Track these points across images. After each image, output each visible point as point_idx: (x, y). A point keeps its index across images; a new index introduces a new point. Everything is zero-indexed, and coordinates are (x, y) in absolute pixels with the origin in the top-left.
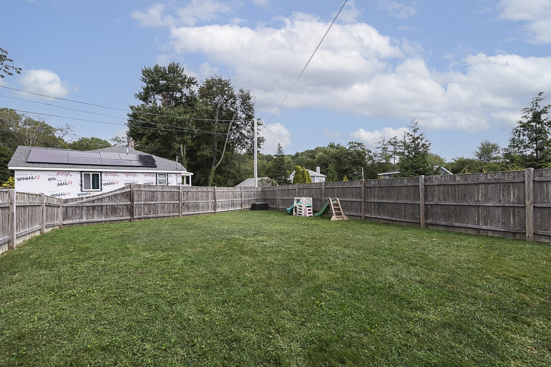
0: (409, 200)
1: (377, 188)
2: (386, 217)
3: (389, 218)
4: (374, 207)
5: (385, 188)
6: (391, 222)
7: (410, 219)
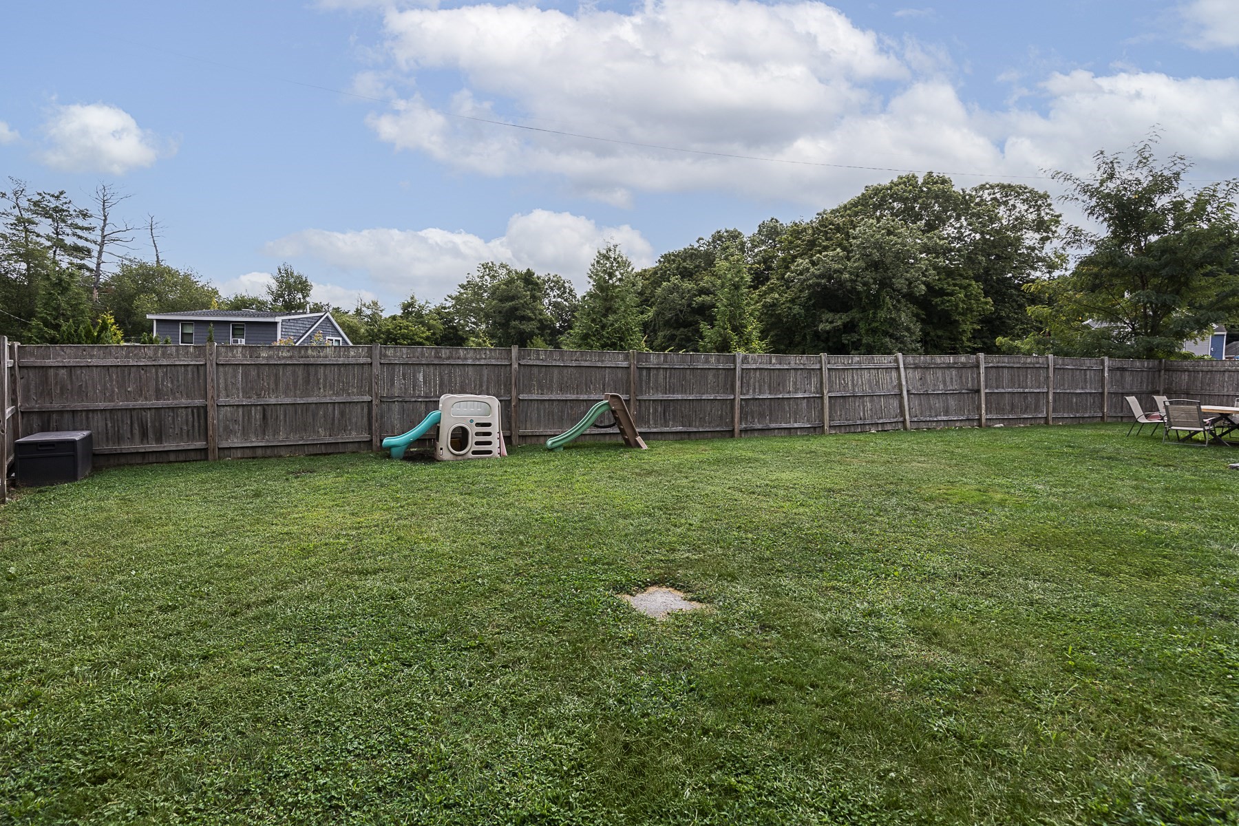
0: (718, 393)
1: (661, 371)
2: (680, 429)
3: (684, 429)
4: (655, 410)
5: (678, 371)
6: (686, 436)
7: (718, 426)
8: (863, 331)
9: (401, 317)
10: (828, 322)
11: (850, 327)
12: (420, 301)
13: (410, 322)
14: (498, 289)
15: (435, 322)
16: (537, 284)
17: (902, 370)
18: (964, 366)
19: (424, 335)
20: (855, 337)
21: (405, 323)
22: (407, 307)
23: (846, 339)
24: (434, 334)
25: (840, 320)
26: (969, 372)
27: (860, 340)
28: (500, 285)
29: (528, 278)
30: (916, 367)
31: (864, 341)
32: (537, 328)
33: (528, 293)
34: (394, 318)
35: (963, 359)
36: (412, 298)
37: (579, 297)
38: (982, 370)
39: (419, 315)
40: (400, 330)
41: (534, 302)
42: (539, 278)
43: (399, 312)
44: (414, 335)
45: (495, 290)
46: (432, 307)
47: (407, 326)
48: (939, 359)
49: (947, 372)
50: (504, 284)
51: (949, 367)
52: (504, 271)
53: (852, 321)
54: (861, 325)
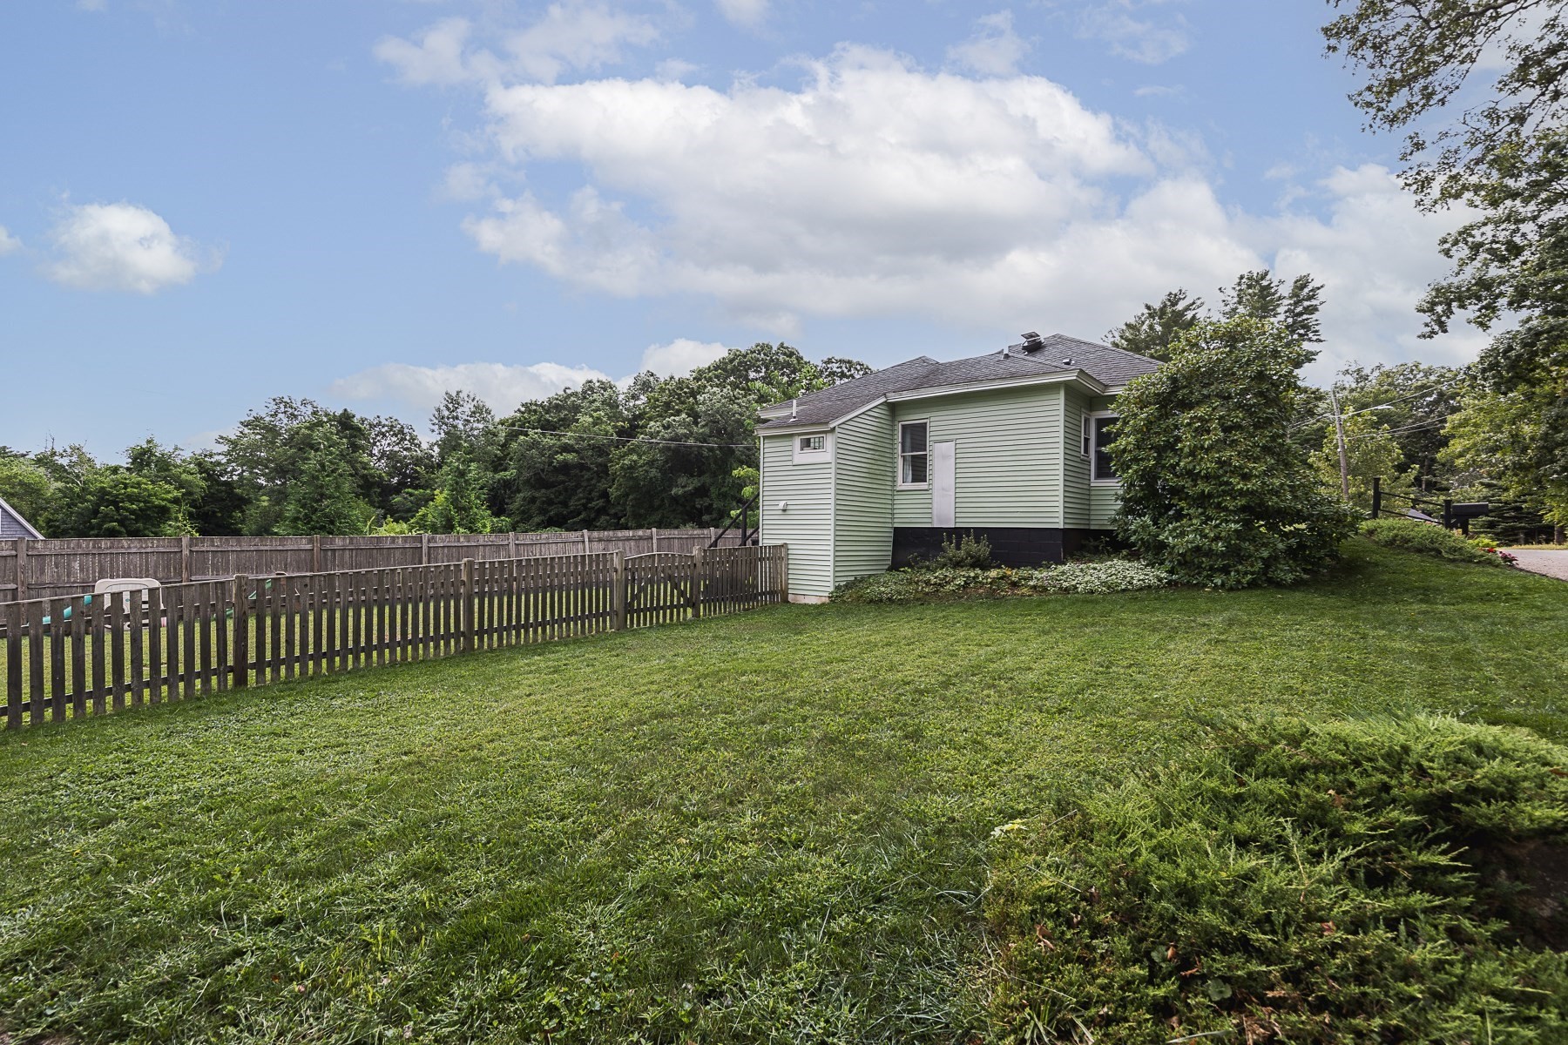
1: (347, 551)
8: (713, 496)
9: (128, 469)
10: (683, 486)
11: (702, 491)
12: (164, 446)
13: (145, 476)
14: (297, 433)
15: (190, 478)
16: (359, 429)
17: (587, 543)
18: (641, 538)
19: (169, 496)
20: (707, 502)
21: (134, 477)
22: (141, 458)
23: (699, 503)
24: (189, 493)
25: (692, 484)
26: (646, 542)
27: (711, 505)
28: (300, 428)
29: (345, 422)
30: (600, 540)
31: (715, 506)
32: (358, 486)
33: (345, 440)
34: (115, 470)
35: (640, 533)
36: (149, 442)
37: (425, 446)
38: (655, 541)
39: (164, 465)
40: (125, 488)
41: (354, 452)
42: (363, 421)
43: (125, 461)
44: (150, 495)
45: (294, 434)
46: (187, 455)
47: (139, 484)
48: (620, 534)
49: (627, 543)
50: (307, 428)
51: (628, 539)
52: (310, 409)
53: (703, 485)
54: (712, 489)
